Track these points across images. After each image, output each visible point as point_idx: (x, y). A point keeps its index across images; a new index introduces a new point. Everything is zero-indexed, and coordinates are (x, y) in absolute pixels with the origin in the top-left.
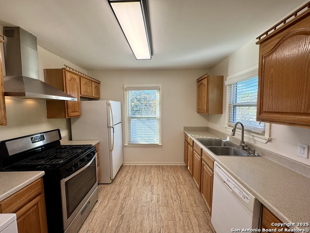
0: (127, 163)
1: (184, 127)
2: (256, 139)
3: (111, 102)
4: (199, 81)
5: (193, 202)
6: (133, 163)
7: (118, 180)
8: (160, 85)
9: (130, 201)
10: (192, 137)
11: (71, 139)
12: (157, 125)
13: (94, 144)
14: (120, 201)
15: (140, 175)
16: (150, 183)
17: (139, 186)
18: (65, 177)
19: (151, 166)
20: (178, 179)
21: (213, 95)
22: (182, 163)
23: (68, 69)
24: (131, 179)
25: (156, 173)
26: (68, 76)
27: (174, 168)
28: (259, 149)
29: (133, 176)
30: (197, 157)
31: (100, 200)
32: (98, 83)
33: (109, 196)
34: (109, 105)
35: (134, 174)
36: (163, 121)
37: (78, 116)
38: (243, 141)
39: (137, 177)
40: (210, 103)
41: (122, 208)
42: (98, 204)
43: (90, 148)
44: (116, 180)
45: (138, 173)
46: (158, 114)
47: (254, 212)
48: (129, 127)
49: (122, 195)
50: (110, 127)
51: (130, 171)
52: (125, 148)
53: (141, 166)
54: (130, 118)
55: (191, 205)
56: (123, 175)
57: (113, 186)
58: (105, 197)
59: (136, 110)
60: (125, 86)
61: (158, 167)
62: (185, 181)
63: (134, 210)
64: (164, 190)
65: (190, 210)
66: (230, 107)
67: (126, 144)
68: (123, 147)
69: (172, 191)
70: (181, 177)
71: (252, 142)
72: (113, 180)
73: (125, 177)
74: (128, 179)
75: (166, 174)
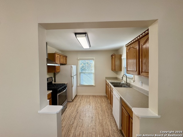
0: (78, 94)
1: (106, 77)
2: (131, 81)
3: (72, 66)
4: (112, 56)
5: (107, 108)
6: (81, 94)
7: (75, 101)
8: (94, 58)
9: (80, 108)
10: (108, 81)
11: (55, 81)
12: (93, 76)
13: (66, 83)
14: (76, 108)
15: (85, 99)
16: (89, 102)
17: (84, 103)
18: (58, 93)
19: (90, 96)
20: (102, 100)
21: (117, 63)
22: (105, 94)
23: (56, 53)
24: (81, 100)
25: (92, 98)
26: (57, 55)
27: (101, 97)
28: (132, 85)
29: (81, 99)
30: (109, 89)
31: (68, 107)
32: (66, 57)
33: (71, 106)
34: (72, 67)
35: (82, 98)
36: (95, 74)
37: (59, 72)
38: (127, 82)
39: (84, 100)
40: (116, 66)
41: (77, 110)
42: (67, 109)
43: (64, 85)
44: (74, 100)
45: (84, 98)
46: (93, 71)
47: (120, 101)
48: (80, 77)
49: (77, 106)
50: (72, 77)
51: (80, 97)
52: (78, 87)
53: (85, 96)
54: (80, 73)
55: (106, 109)
56: (77, 99)
57: (73, 103)
58: (70, 106)
59: (83, 69)
60: (78, 59)
61: (93, 96)
62: (105, 101)
63: (82, 111)
64: (95, 104)
65: (106, 111)
66: (124, 68)
67: (78, 85)
68: (77, 86)
69: (99, 105)
70: (103, 100)
71: (130, 83)
72: (73, 100)
73: (78, 100)
74: (79, 100)
75: (97, 99)
